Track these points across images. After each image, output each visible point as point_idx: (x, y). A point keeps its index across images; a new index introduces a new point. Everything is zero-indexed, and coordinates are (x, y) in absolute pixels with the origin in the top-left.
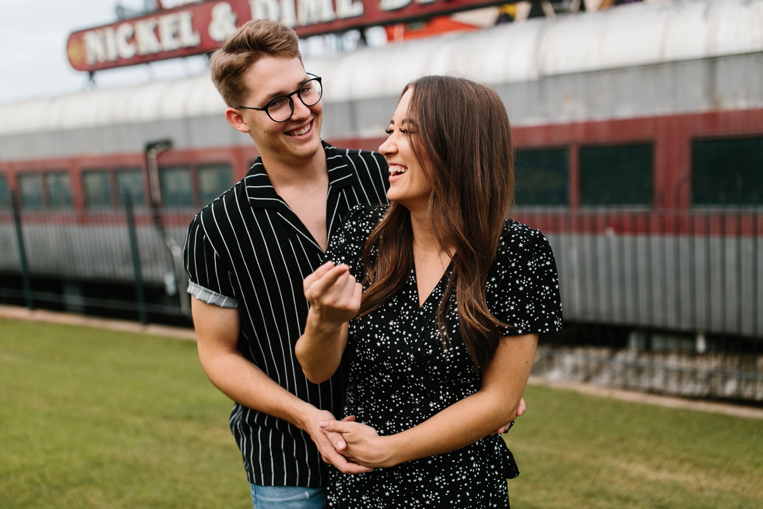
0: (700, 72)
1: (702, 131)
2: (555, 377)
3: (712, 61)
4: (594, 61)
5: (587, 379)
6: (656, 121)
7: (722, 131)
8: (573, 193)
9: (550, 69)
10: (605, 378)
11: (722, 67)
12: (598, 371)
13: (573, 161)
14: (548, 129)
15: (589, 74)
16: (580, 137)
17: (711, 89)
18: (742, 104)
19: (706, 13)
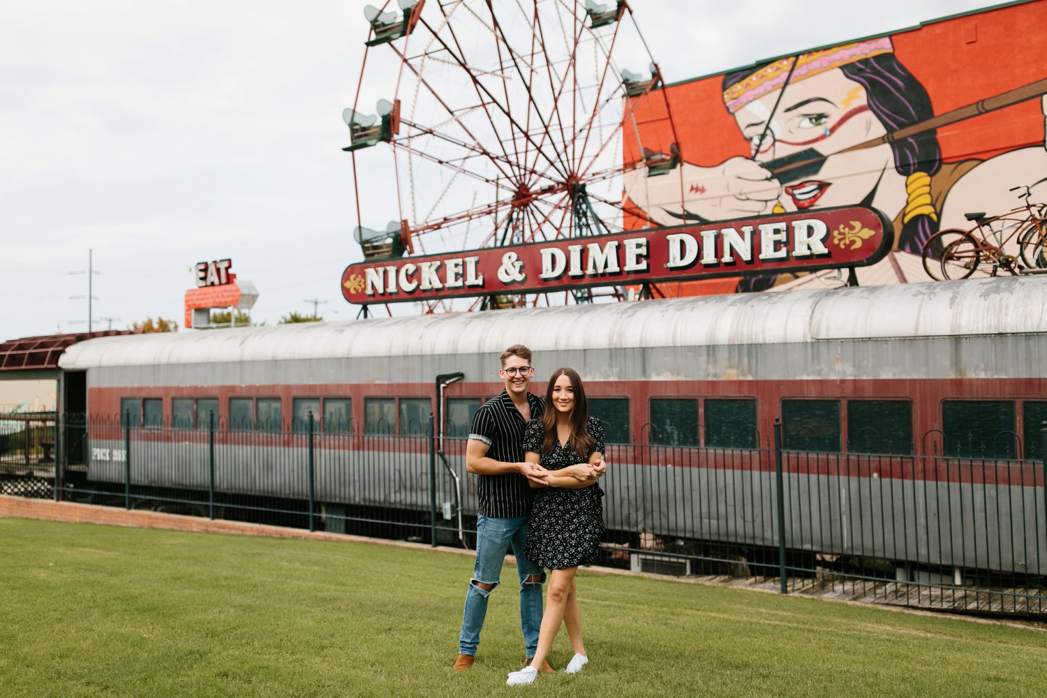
0: (948, 346)
1: (950, 395)
2: (828, 597)
3: (957, 339)
4: (859, 334)
5: (855, 599)
6: (913, 382)
7: (967, 396)
8: (843, 440)
9: (822, 336)
10: (869, 599)
11: (964, 344)
12: (864, 594)
13: (844, 413)
14: (821, 383)
15: (855, 341)
16: (849, 392)
17: (956, 362)
18: (982, 375)
19: (952, 300)
